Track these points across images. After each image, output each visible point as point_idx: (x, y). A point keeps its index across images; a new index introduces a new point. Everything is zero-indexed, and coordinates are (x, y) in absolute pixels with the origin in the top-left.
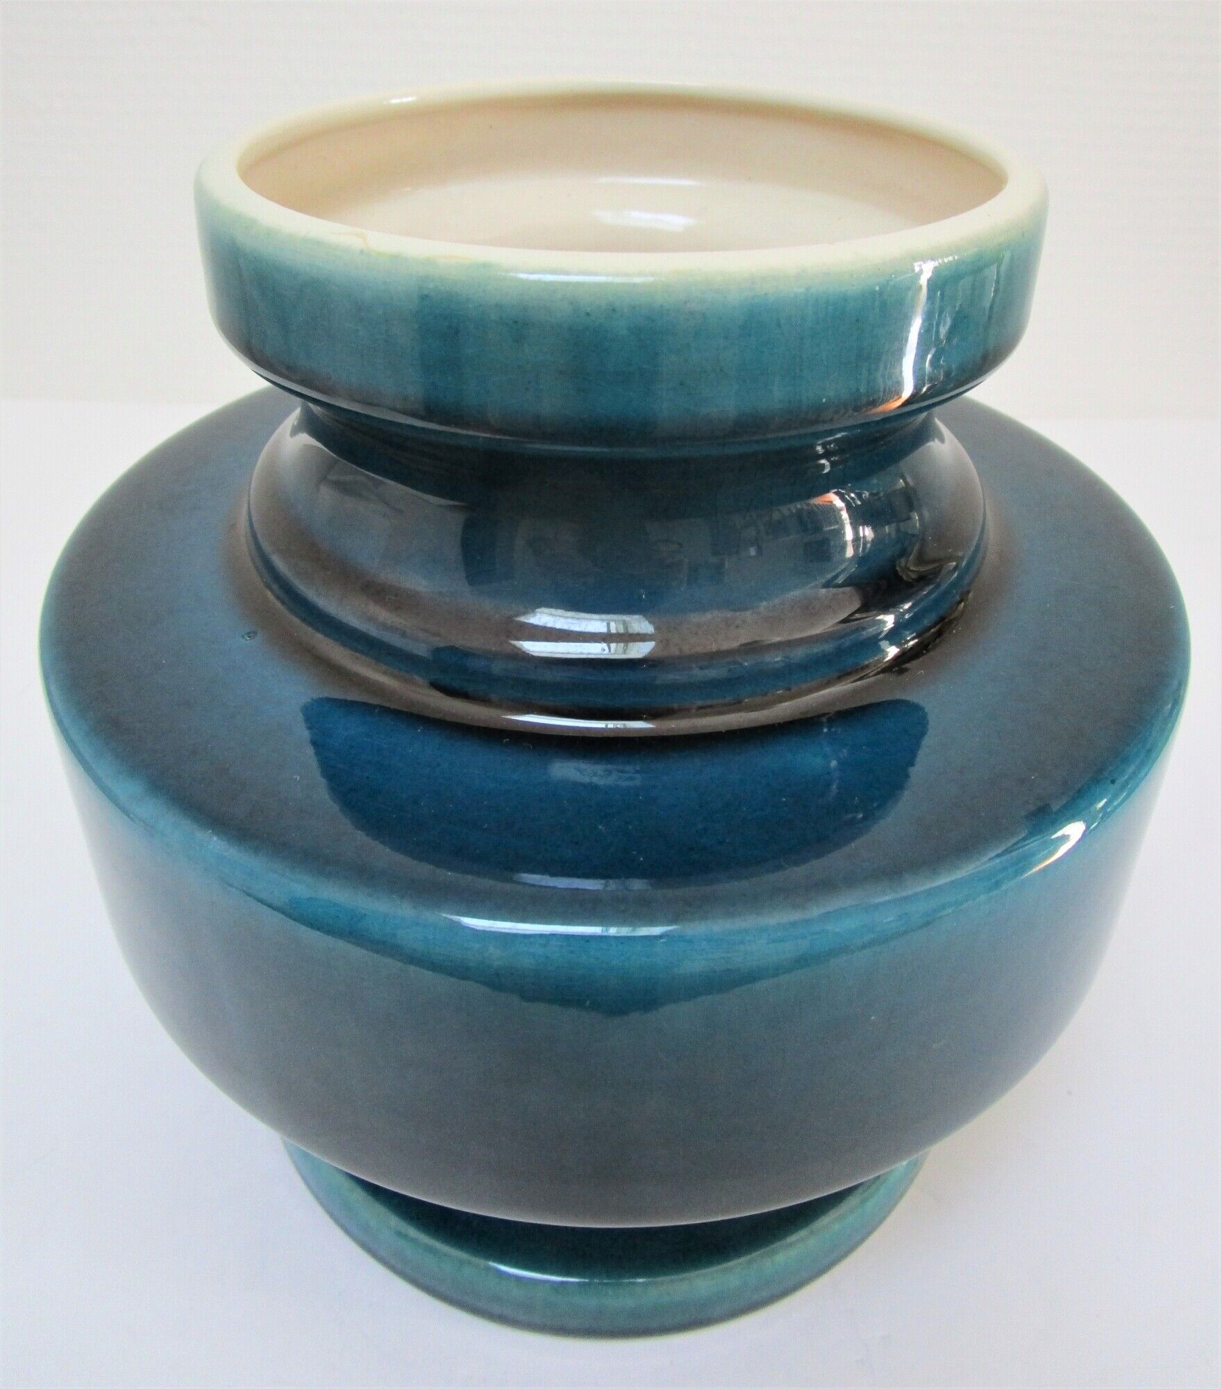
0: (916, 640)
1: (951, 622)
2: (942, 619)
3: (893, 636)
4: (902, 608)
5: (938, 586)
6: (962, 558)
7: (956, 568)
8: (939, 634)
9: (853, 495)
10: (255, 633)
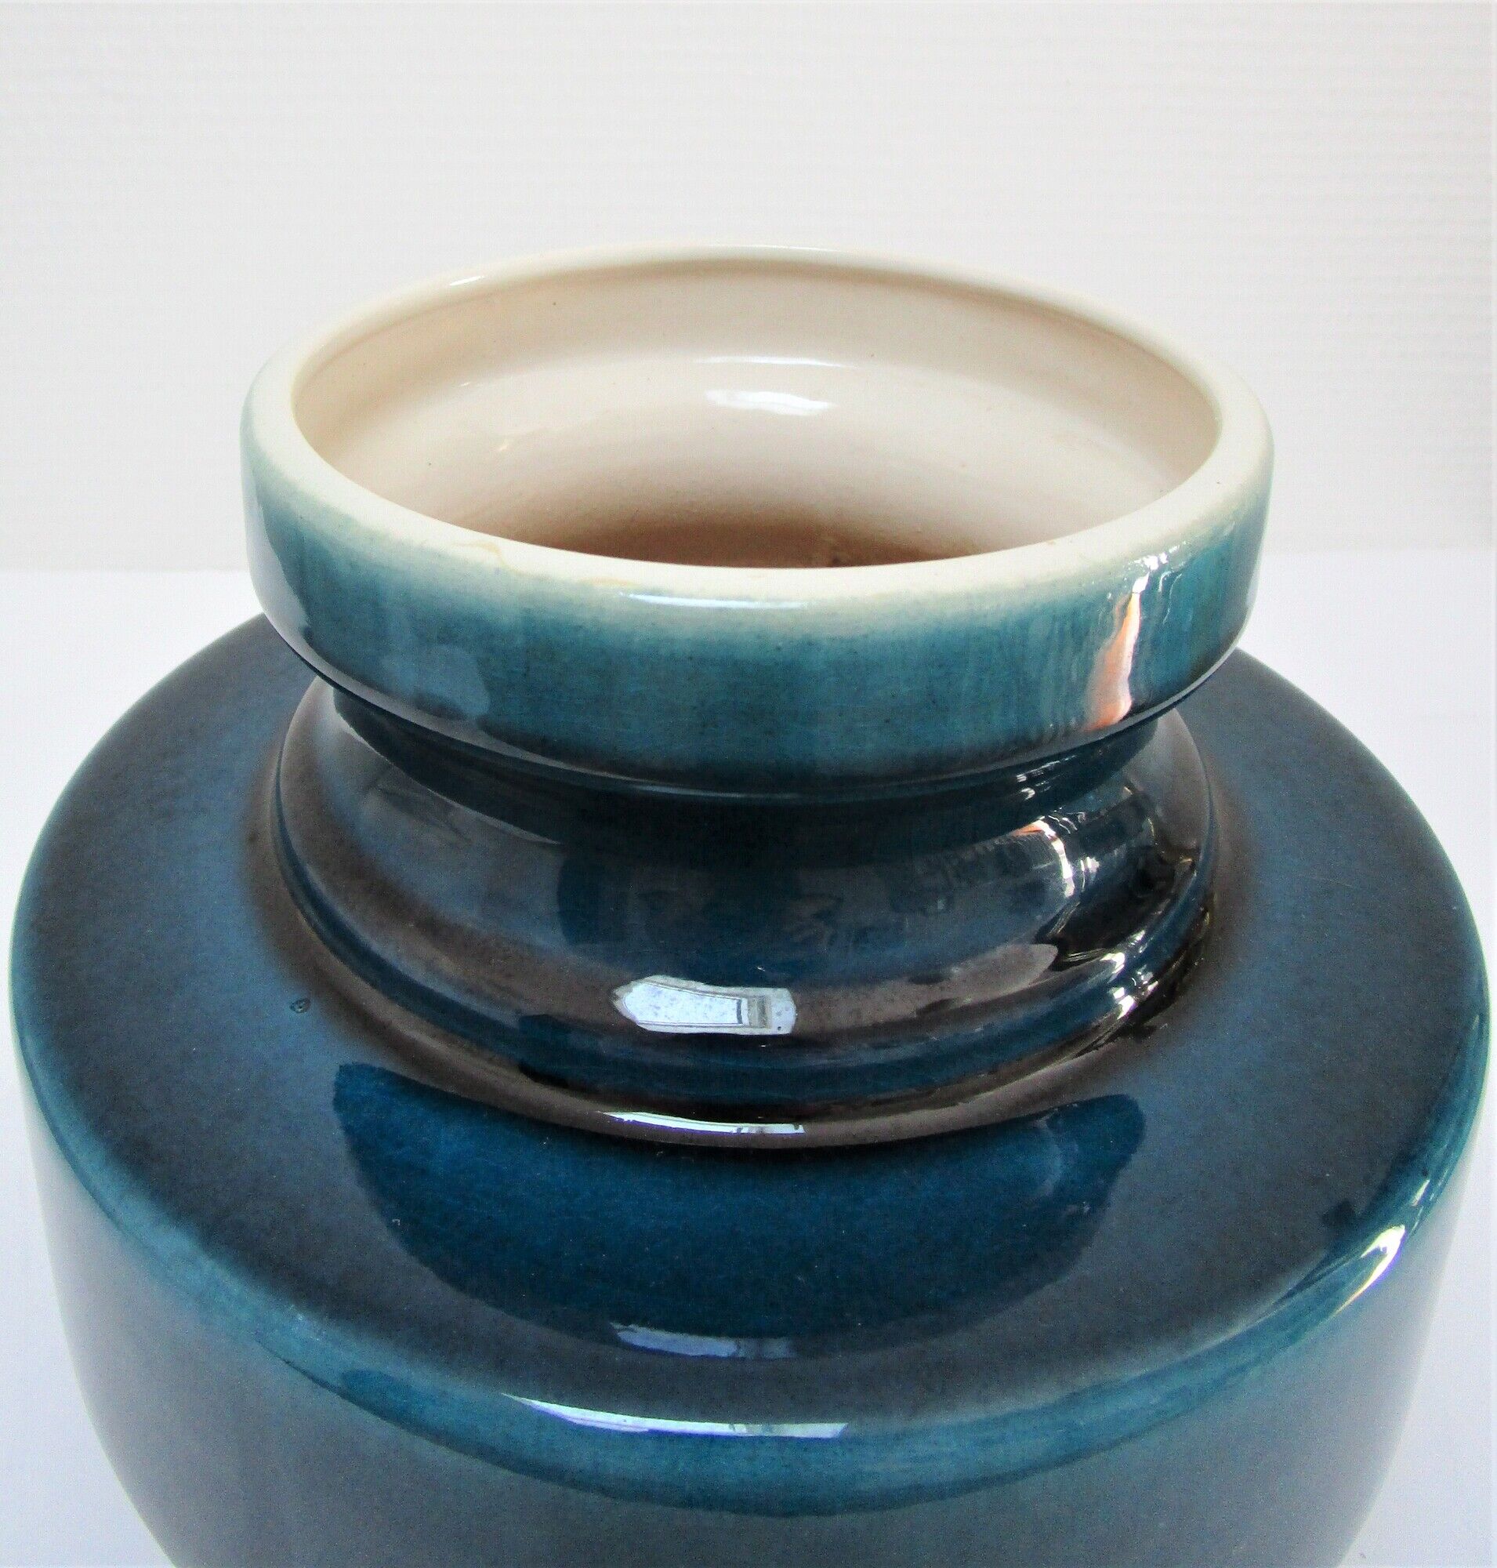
0: (1157, 983)
1: (1198, 945)
2: (1185, 944)
3: (1125, 979)
4: (1132, 941)
5: (1175, 898)
6: (1198, 850)
7: (1193, 866)
8: (1187, 966)
9: (1066, 819)
10: (308, 1002)
